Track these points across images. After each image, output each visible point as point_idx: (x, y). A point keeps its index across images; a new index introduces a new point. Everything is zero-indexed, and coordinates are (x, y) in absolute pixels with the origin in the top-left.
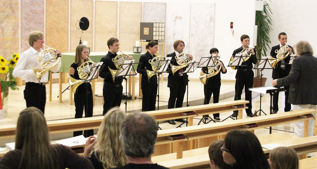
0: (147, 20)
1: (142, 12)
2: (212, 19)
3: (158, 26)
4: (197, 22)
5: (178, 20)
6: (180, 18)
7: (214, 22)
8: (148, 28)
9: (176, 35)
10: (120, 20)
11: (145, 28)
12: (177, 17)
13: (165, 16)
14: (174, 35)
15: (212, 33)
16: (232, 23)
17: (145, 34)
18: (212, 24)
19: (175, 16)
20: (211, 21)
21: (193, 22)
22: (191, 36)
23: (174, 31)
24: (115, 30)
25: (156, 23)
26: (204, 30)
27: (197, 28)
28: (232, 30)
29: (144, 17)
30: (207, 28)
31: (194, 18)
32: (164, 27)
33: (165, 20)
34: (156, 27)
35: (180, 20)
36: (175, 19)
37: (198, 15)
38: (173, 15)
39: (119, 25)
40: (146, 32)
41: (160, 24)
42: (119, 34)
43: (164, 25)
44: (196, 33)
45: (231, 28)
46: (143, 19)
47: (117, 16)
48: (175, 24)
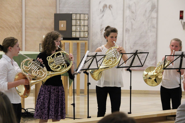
0: (65, 10)
2: (154, 8)
3: (78, 18)
4: (133, 12)
5: (107, 11)
6: (110, 7)
7: (157, 12)
8: (65, 22)
11: (60, 22)
12: (105, 6)
13: (89, 5)
15: (154, 27)
16: (182, 12)
18: (154, 15)
19: (102, 5)
20: (152, 11)
21: (128, 13)
22: (126, 31)
23: (101, 25)
24: (20, 25)
25: (76, 14)
26: (143, 22)
27: (134, 20)
28: (181, 22)
29: (59, 7)
30: (146, 20)
31: (129, 7)
32: (88, 20)
33: (89, 11)
34: (76, 20)
35: (110, 9)
36: (102, 8)
37: (135, 3)
38: (100, 3)
39: (25, 17)
40: (62, 26)
41: (82, 16)
42: (25, 30)
43: (87, 17)
44: (132, 27)
45: (181, 20)
46: (59, 9)
47: (22, 5)
48: (103, 15)
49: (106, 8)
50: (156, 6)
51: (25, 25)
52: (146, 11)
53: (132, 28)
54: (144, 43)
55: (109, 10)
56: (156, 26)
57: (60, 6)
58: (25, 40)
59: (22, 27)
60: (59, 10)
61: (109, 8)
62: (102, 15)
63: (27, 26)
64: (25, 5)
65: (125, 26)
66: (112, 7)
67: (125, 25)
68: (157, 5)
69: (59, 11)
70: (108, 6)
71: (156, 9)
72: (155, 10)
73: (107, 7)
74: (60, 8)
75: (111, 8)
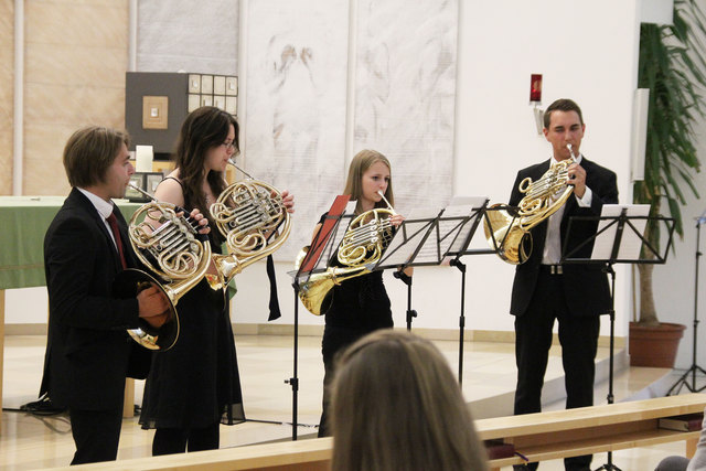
0: (158, 62)
1: (129, 23)
2: (447, 62)
3: (207, 89)
4: (378, 75)
5: (296, 67)
6: (306, 55)
7: (456, 76)
8: (164, 100)
9: (285, 133)
10: (26, 58)
11: (146, 99)
12: (289, 52)
13: (238, 47)
14: (277, 131)
15: (445, 125)
16: (536, 79)
17: (147, 124)
18: (446, 85)
19: (279, 47)
20: (442, 72)
21: (362, 75)
22: (355, 135)
23: (276, 115)
24: (6, 106)
25: (201, 75)
26: (411, 109)
27: (382, 100)
28: (535, 110)
29: (138, 51)
30: (422, 101)
31: (368, 58)
32: (236, 96)
33: (237, 65)
34: (201, 94)
35: (305, 63)
36: (280, 58)
37: (384, 44)
38: (272, 40)
39: (25, 82)
40: (153, 115)
41: (219, 81)
42: (25, 123)
43: (233, 87)
44: (376, 122)
45: (534, 103)
46: (137, 57)
47: (14, 40)
48: (282, 83)
49: (291, 58)
50: (454, 59)
51: (25, 107)
52: (421, 72)
53: (376, 127)
54: (412, 177)
55: (303, 65)
56: (451, 123)
57: (141, 47)
58: (25, 159)
59: (12, 114)
60: (137, 62)
61: (302, 57)
62: (278, 81)
63: (31, 111)
64: (26, 42)
65: (352, 118)
66: (310, 56)
67: (352, 114)
68: (455, 52)
69: (137, 66)
70: (298, 52)
71: (451, 68)
72: (449, 68)
73: (294, 56)
74: (141, 55)
75: (307, 57)
